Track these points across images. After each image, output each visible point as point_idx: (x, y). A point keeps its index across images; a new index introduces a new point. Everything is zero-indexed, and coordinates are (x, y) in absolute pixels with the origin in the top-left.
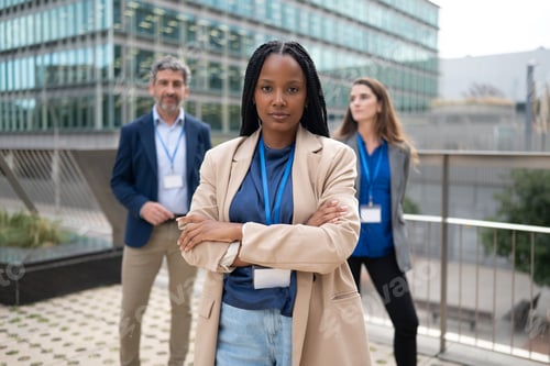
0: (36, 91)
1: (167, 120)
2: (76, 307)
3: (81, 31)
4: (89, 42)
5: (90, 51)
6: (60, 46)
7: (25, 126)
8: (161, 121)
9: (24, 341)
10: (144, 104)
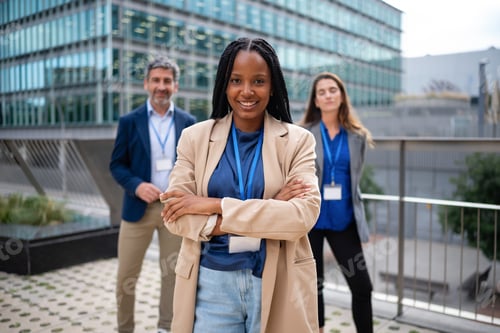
0: (45, 90)
1: (160, 112)
2: (79, 277)
3: (84, 37)
4: (91, 46)
5: (91, 55)
6: (66, 51)
7: (36, 121)
8: (155, 112)
9: (35, 305)
10: (139, 101)
